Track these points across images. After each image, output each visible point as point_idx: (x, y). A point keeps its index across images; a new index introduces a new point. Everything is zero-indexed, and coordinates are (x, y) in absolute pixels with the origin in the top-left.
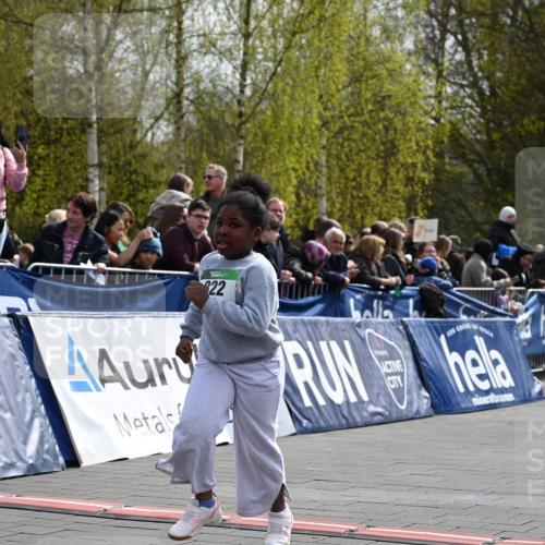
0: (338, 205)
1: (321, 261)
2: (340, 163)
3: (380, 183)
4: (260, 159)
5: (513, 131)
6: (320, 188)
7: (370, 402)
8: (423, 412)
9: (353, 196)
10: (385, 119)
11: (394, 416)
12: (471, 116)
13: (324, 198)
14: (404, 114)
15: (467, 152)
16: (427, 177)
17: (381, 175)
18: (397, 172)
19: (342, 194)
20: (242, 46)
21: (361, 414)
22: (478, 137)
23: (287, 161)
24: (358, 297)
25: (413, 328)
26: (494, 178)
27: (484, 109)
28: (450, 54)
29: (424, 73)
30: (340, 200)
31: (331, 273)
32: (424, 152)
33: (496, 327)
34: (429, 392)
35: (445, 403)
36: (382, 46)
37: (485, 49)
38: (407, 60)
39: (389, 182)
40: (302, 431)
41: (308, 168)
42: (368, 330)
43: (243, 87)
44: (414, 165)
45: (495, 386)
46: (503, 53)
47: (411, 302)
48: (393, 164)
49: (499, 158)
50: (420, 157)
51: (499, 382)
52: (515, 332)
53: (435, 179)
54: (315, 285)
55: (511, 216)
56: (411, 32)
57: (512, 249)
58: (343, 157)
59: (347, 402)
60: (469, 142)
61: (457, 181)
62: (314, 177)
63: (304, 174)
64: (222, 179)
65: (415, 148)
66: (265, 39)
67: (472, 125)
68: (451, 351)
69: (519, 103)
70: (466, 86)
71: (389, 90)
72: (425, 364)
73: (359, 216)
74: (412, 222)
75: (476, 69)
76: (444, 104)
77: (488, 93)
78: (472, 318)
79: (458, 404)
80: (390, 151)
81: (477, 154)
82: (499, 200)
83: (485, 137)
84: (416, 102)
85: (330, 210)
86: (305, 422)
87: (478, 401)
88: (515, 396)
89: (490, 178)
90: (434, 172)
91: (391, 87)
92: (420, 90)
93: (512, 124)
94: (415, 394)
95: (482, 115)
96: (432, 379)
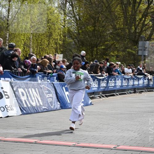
0: (36, 50)
1: (29, 65)
2: (36, 38)
3: (47, 44)
4: (13, 37)
5: (85, 30)
6: (30, 45)
7: (43, 106)
8: (58, 109)
9: (40, 48)
10: (49, 26)
11: (50, 110)
12: (73, 25)
13: (32, 48)
14: (54, 25)
15: (72, 36)
16: (61, 42)
17: (48, 42)
18: (52, 41)
19: (37, 47)
20: (8, 4)
21: (40, 109)
22: (75, 31)
23: (21, 37)
24: (40, 76)
25: (56, 85)
26: (80, 43)
27: (77, 23)
28: (68, 8)
29: (60, 13)
30: (36, 49)
31: (32, 69)
32: (60, 35)
34: (60, 103)
35: (64, 106)
36: (49, 5)
37: (77, 7)
38: (56, 9)
39: (50, 44)
40: (24, 114)
41: (27, 39)
42: (43, 85)
43: (8, 16)
44: (57, 39)
46: (83, 8)
47: (55, 77)
48: (51, 39)
49: (81, 38)
50: (59, 37)
53: (63, 43)
54: (28, 73)
55: (84, 54)
56: (57, 2)
57: (84, 63)
58: (37, 36)
59: (37, 106)
60: (73, 33)
61: (69, 44)
62: (29, 42)
63: (26, 41)
64: (1, 42)
65: (57, 34)
66: (15, 2)
67: (74, 28)
68: (66, 91)
69: (87, 22)
70: (72, 17)
71: (50, 18)
72: (59, 95)
73: (42, 53)
74: (55, 55)
75: (75, 12)
76: (66, 22)
77: (78, 19)
79: (68, 106)
80: (51, 35)
81: (75, 36)
82: (81, 49)
83: (77, 32)
84: (58, 21)
85: (33, 51)
86: (24, 111)
88: (84, 104)
89: (79, 43)
90: (63, 41)
91: (51, 17)
92: (59, 18)
93: (85, 28)
94: (56, 103)
95: (77, 25)
96: (61, 99)
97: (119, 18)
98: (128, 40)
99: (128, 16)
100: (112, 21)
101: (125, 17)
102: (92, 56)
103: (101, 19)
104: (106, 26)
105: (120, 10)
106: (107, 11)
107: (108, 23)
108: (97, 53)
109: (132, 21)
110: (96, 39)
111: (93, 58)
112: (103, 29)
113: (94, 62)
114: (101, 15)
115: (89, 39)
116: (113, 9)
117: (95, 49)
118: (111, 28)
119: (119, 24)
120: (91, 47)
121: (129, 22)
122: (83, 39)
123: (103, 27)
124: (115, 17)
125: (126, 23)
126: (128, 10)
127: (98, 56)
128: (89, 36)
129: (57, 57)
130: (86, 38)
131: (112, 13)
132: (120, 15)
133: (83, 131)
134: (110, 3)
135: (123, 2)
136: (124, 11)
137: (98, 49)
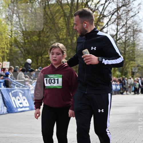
5: (31, 40)
8: (5, 113)
12: (20, 36)
14: (2, 34)
15: (19, 45)
25: (3, 91)
26: (26, 52)
27: (23, 34)
29: (7, 24)
32: (7, 45)
33: (25, 90)
34: (6, 107)
35: (11, 110)
38: (3, 20)
44: (4, 48)
45: (24, 106)
47: (2, 84)
49: (27, 47)
50: (6, 46)
51: (25, 105)
52: (30, 92)
53: (10, 52)
56: (4, 13)
60: (19, 42)
61: (16, 53)
65: (5, 43)
67: (20, 38)
68: (12, 97)
72: (5, 100)
76: (13, 32)
78: (18, 88)
79: (14, 111)
81: (21, 46)
82: (27, 58)
83: (23, 41)
84: (5, 31)
87: (19, 110)
88: (29, 108)
89: (25, 52)
90: (9, 50)
92: (6, 28)
93: (30, 38)
94: (3, 108)
95: (23, 35)
96: (7, 104)
97: (62, 29)
98: (71, 49)
99: (70, 28)
100: (56, 32)
101: (68, 29)
102: (37, 64)
103: (46, 30)
104: (50, 36)
105: (63, 22)
106: (51, 23)
107: (52, 33)
108: (42, 61)
109: (74, 32)
110: (41, 48)
111: (38, 66)
112: (48, 39)
113: (39, 70)
114: (45, 26)
115: (34, 49)
116: (57, 21)
117: (40, 58)
118: (54, 38)
119: (62, 34)
120: (36, 56)
121: (71, 33)
122: (29, 48)
123: (47, 37)
124: (58, 28)
125: (68, 34)
126: (70, 22)
127: (43, 64)
128: (34, 46)
129: (4, 64)
130: (31, 47)
131: (56, 24)
132: (63, 26)
133: (28, 134)
134: (53, 15)
135: (66, 15)
136: (67, 23)
137: (42, 58)
